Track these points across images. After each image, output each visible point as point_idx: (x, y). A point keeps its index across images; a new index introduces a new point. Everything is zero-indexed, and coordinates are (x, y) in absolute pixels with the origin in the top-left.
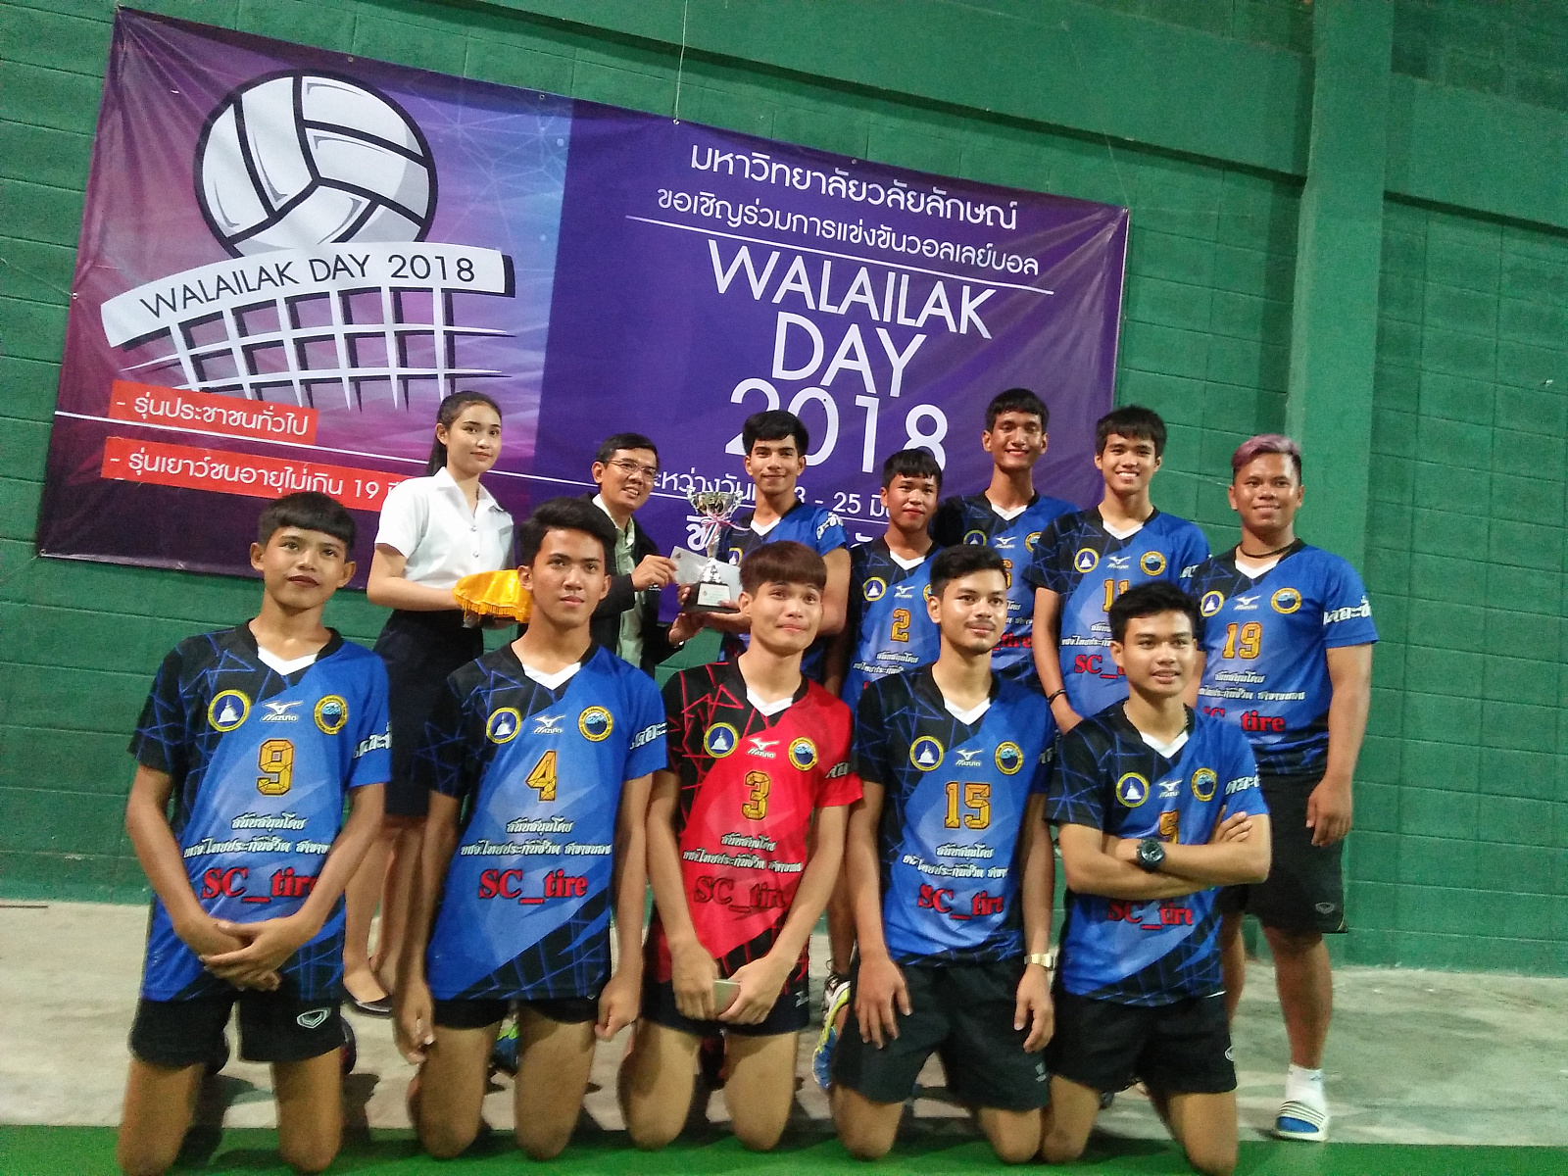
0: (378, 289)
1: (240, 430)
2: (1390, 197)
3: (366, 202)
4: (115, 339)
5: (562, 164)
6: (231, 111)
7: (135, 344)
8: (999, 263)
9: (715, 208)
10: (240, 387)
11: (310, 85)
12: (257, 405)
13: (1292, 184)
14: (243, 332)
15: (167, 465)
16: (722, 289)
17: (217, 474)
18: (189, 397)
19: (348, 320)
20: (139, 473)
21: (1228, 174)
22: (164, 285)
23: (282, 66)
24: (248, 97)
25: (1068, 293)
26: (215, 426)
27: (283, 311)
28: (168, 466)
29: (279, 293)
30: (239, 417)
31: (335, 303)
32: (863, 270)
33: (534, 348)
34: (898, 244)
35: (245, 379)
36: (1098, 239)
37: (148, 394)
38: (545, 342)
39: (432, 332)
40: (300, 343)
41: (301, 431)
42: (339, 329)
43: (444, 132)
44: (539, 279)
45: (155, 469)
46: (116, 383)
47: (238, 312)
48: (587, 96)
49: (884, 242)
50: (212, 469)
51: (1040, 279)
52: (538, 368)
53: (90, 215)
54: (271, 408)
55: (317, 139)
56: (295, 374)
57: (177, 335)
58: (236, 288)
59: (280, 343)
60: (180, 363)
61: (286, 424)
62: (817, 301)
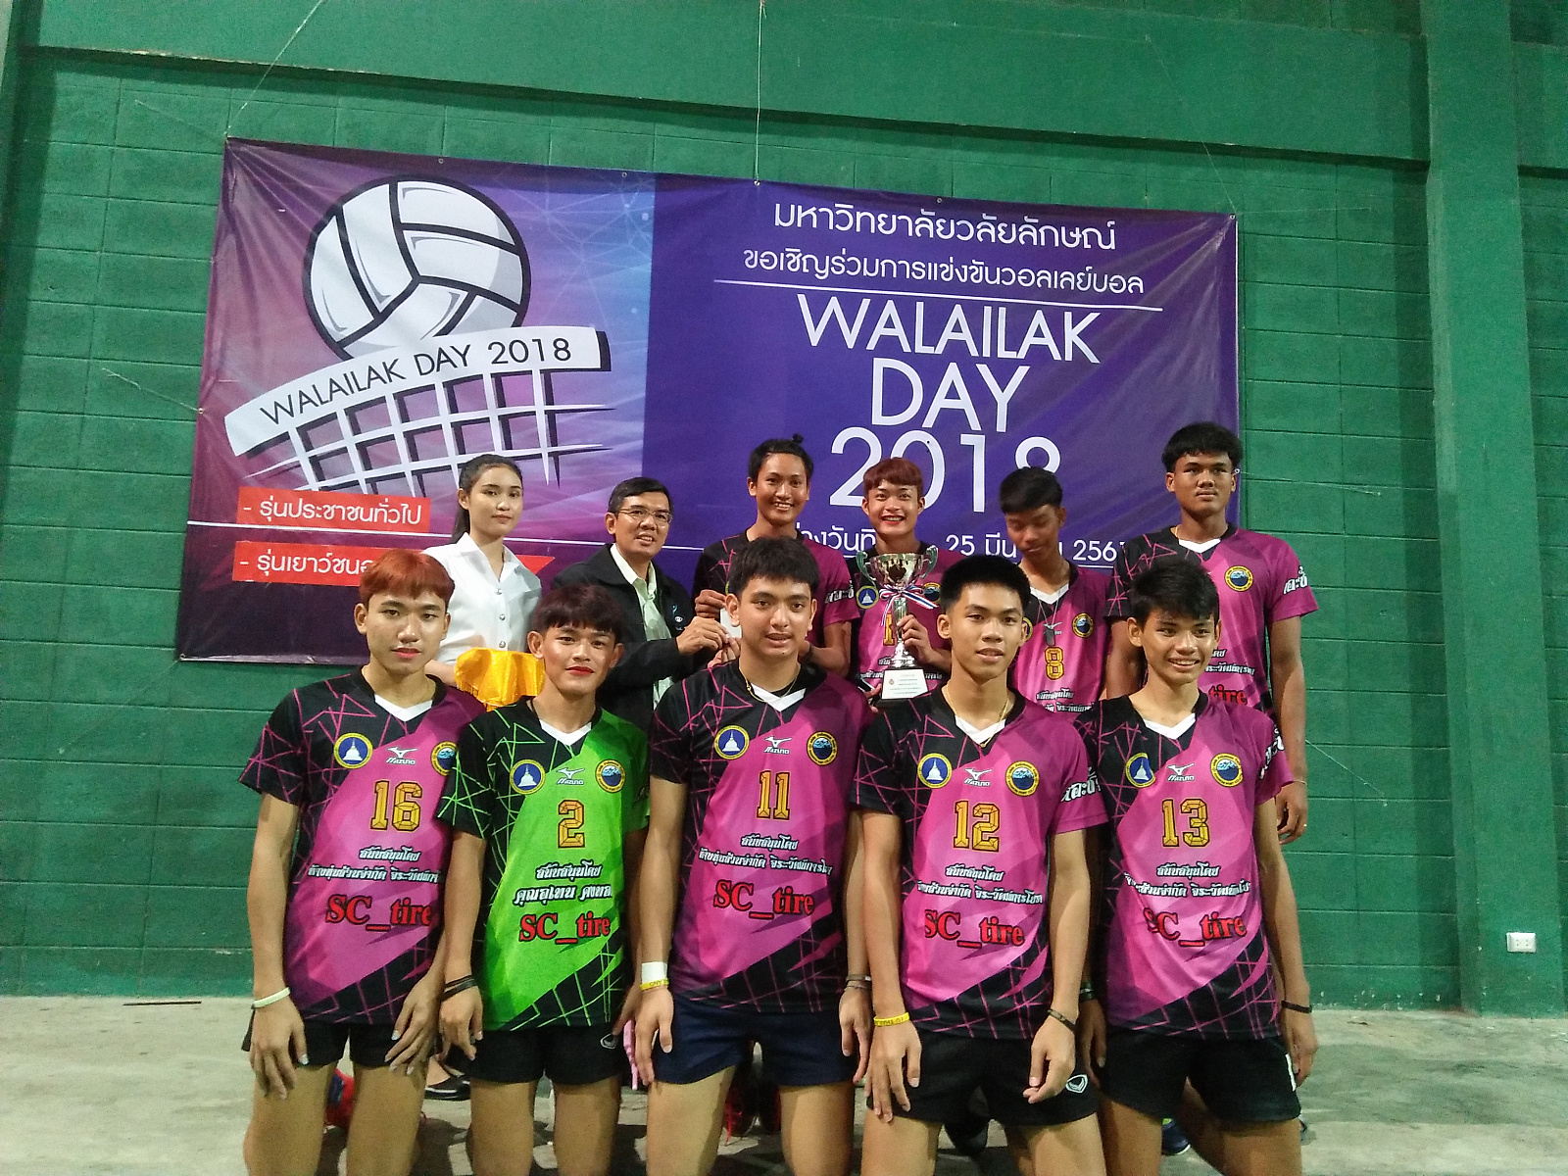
0: (481, 377)
1: (358, 524)
2: (1524, 171)
3: (464, 294)
5: (648, 237)
6: (333, 224)
7: (257, 451)
8: (1100, 284)
9: (801, 262)
10: (356, 483)
11: (405, 190)
12: (373, 500)
13: (1415, 170)
14: (356, 430)
15: (292, 563)
16: (814, 342)
17: (339, 569)
18: (309, 497)
19: (454, 409)
20: (267, 573)
21: (1343, 168)
23: (376, 175)
24: (348, 208)
25: (1177, 309)
26: (336, 522)
27: (392, 407)
28: (296, 565)
29: (386, 390)
30: (356, 512)
31: (441, 395)
32: (958, 308)
33: (632, 418)
34: (992, 277)
35: (360, 475)
36: (1207, 248)
37: (272, 498)
38: (642, 411)
39: (534, 413)
40: (409, 436)
41: (415, 520)
42: (445, 418)
43: (535, 219)
44: (633, 351)
45: (282, 568)
46: (243, 490)
47: (350, 412)
48: (669, 169)
49: (976, 277)
50: (333, 564)
51: (1146, 298)
52: (637, 439)
53: (211, 332)
54: (387, 500)
55: (415, 240)
56: (407, 466)
58: (348, 391)
59: (391, 437)
60: (300, 466)
61: (401, 516)
62: (912, 344)
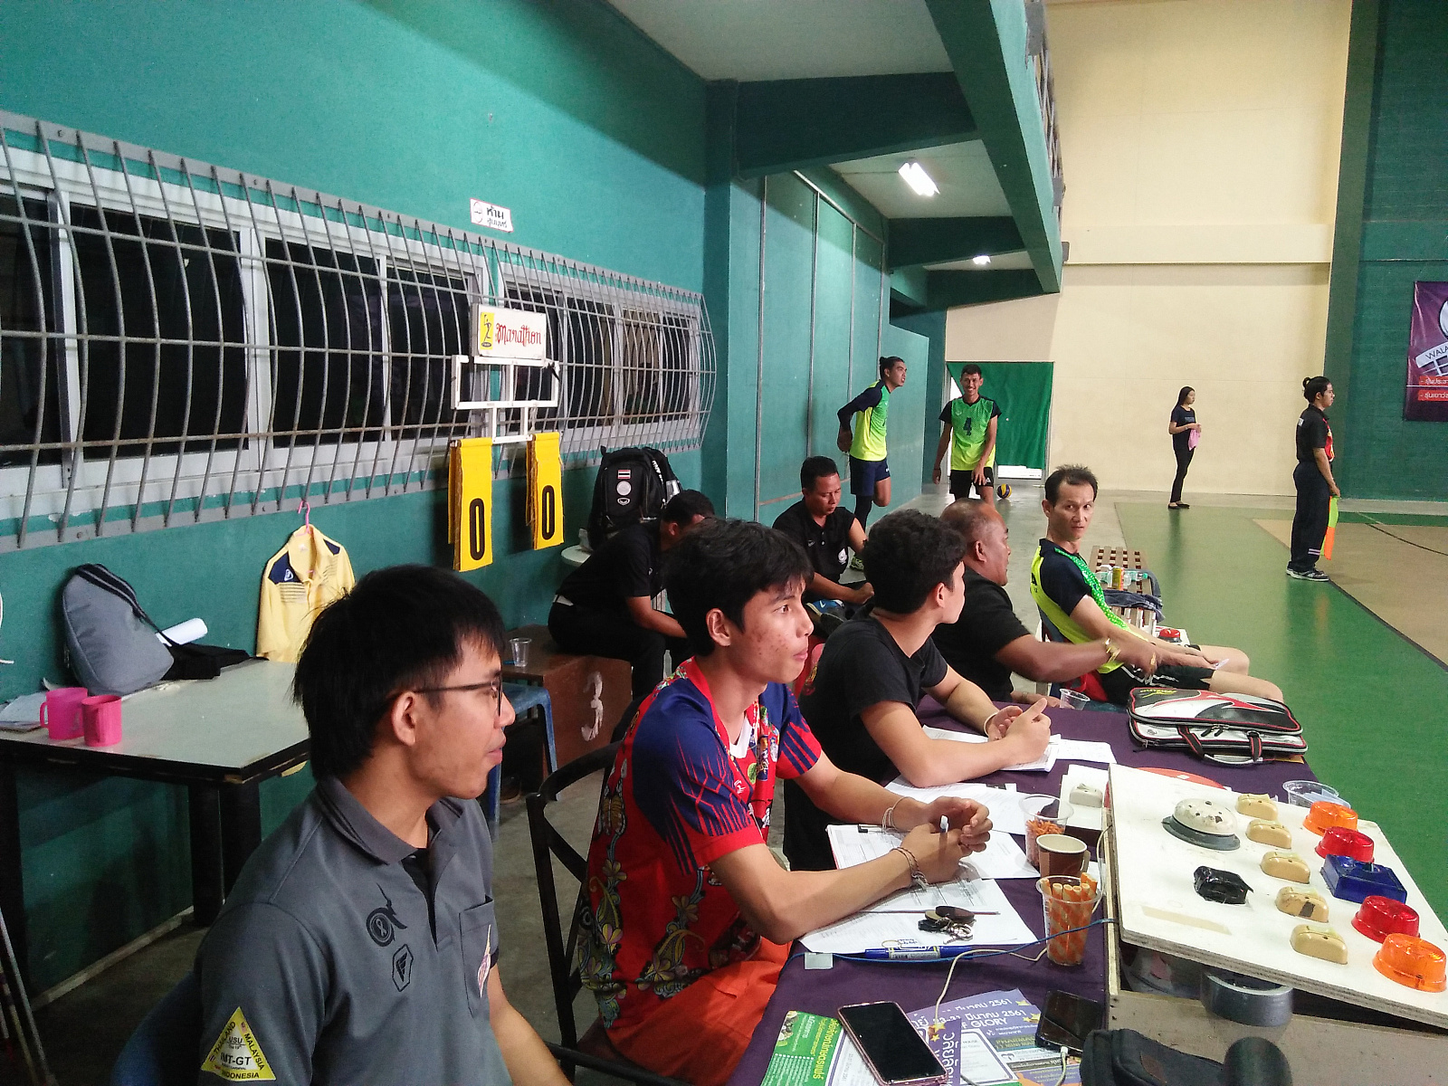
4: (1419, 367)
7: (1425, 367)
18: (1439, 378)
20: (1428, 398)
22: (1431, 351)
28: (1434, 396)
37: (1430, 379)
45: (1432, 397)
46: (1419, 377)
53: (1409, 338)
57: (1436, 363)
60: (1437, 370)
